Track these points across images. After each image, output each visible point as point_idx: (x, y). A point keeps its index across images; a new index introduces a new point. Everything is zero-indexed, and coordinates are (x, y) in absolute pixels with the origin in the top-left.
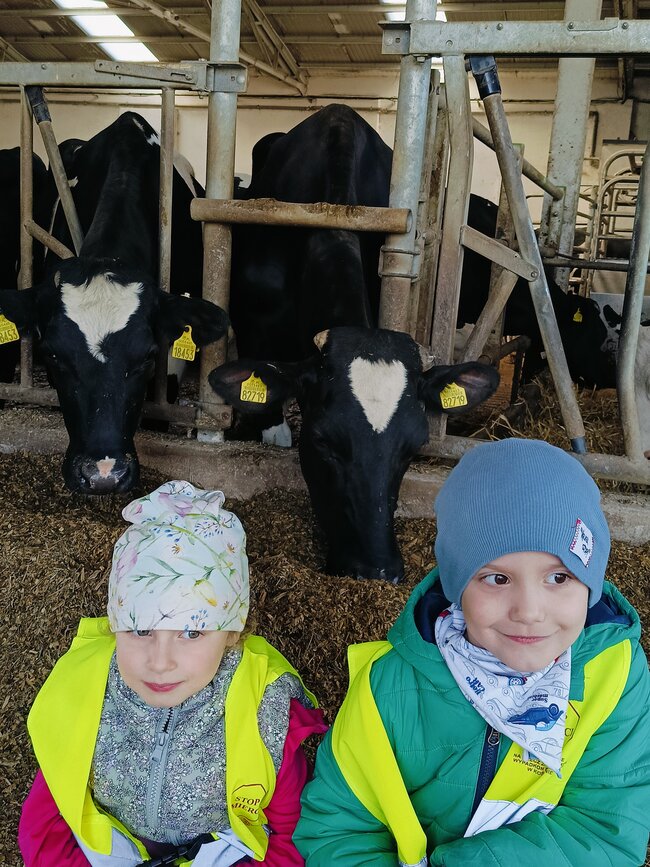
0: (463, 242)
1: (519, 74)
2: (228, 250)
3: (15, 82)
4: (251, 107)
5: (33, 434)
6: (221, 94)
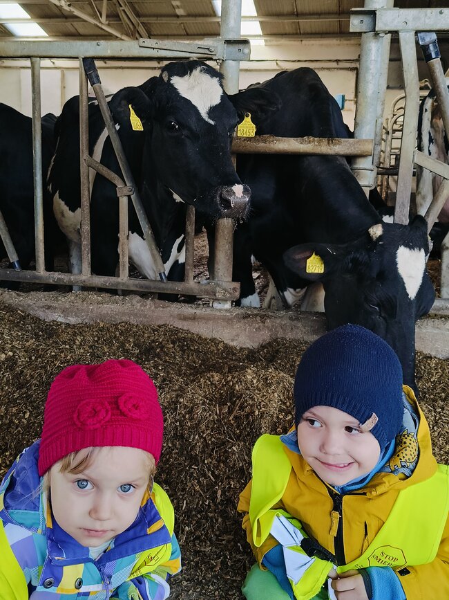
0: (416, 161)
1: (304, 42)
3: (76, 55)
4: (116, 68)
5: (93, 309)
6: (230, 61)
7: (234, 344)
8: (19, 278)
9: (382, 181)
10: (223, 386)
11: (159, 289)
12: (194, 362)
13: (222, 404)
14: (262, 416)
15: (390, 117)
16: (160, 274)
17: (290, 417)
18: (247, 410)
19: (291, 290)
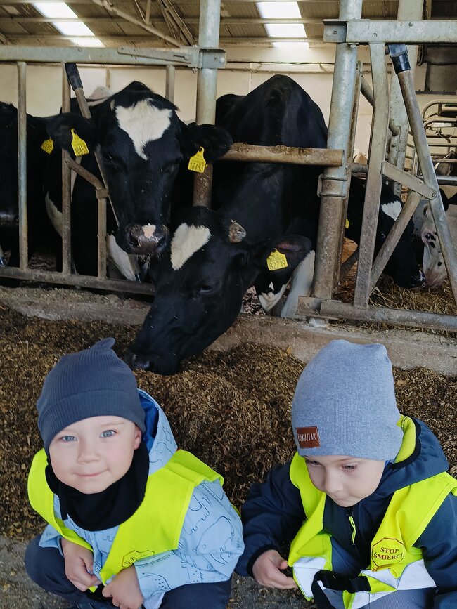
0: (383, 173)
2: (211, 178)
3: (59, 60)
5: (72, 307)
6: (207, 70)
8: (4, 274)
10: (161, 386)
11: (134, 289)
14: (190, 419)
16: (136, 275)
17: (219, 419)
18: (177, 411)
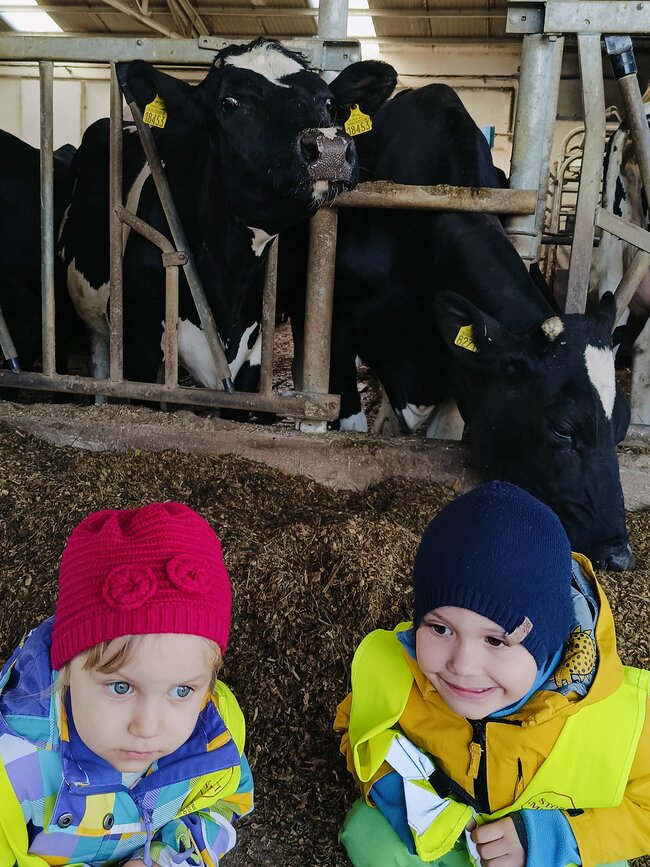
0: (598, 223)
1: (436, 49)
2: (335, 234)
3: (106, 59)
5: (126, 429)
6: (331, 73)
7: (330, 484)
8: (18, 383)
9: (546, 254)
10: (314, 543)
11: (222, 402)
12: (272, 509)
13: (313, 569)
14: (370, 588)
15: (560, 160)
16: (224, 381)
18: (349, 578)
19: (413, 407)
